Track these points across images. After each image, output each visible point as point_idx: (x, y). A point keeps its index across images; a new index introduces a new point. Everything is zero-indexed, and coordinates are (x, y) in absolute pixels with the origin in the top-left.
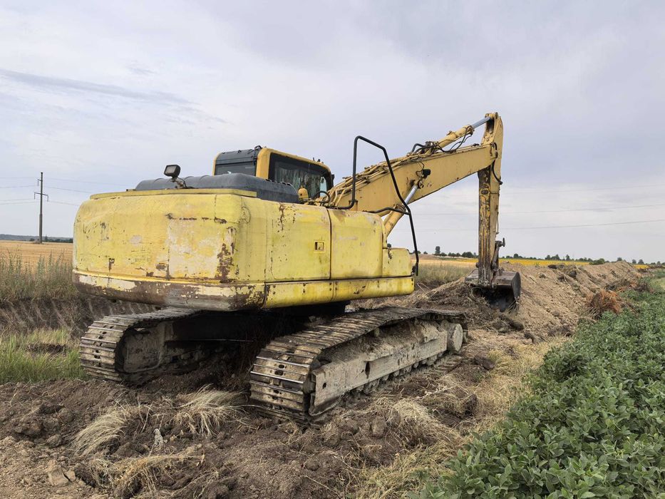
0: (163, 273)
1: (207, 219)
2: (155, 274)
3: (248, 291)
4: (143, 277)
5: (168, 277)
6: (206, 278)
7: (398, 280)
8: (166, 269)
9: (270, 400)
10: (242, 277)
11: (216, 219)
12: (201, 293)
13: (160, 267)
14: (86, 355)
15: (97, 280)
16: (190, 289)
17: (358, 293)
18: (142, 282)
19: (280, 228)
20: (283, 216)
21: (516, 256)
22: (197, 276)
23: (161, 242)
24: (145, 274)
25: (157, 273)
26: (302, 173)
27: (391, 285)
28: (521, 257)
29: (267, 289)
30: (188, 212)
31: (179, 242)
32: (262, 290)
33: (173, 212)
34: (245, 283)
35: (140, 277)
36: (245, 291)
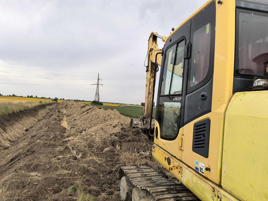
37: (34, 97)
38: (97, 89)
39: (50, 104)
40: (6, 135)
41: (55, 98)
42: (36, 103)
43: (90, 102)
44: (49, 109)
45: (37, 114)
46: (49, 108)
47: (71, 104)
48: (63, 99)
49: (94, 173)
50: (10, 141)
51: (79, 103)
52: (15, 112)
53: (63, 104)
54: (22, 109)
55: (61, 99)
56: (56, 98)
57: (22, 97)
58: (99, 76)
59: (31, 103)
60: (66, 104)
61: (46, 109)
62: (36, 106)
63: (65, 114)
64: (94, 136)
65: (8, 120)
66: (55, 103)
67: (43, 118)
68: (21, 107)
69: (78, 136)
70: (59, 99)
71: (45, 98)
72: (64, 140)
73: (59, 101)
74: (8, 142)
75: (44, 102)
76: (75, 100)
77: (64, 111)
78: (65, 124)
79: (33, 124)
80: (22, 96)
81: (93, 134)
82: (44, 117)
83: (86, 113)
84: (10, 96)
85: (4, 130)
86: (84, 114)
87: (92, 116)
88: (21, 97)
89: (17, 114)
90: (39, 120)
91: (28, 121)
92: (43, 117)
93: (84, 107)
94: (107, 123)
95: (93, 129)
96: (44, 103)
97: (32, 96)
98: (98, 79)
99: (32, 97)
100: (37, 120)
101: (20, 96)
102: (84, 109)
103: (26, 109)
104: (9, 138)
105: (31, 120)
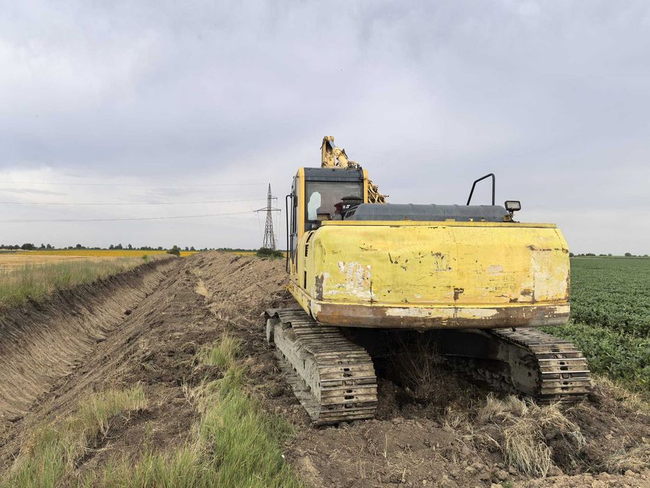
0: (529, 298)
1: (558, 249)
2: (520, 300)
4: (506, 303)
5: (534, 301)
6: (560, 299)
8: (532, 294)
9: (561, 391)
11: (563, 249)
12: (557, 312)
13: (525, 293)
14: (334, 399)
15: (432, 311)
16: (552, 310)
18: (506, 309)
21: (79, 246)
22: (555, 298)
23: (526, 270)
24: (508, 300)
25: (521, 298)
28: (84, 248)
30: (545, 245)
31: (541, 271)
33: (533, 244)
35: (499, 304)
37: (124, 247)
38: (267, 222)
39: (164, 262)
40: (95, 321)
41: (172, 248)
42: (135, 261)
43: (255, 251)
44: (164, 273)
45: (141, 283)
46: (163, 270)
47: (211, 258)
48: (193, 249)
49: (242, 330)
50: (103, 330)
51: (228, 254)
52: (103, 279)
53: (193, 258)
54: (113, 272)
55: (187, 249)
56: (175, 247)
57: (99, 249)
58: (270, 190)
59: (127, 260)
60: (202, 258)
61: (157, 271)
62: (137, 268)
63: (200, 277)
64: (248, 300)
65: (93, 294)
66: (175, 258)
67: (155, 290)
68: (110, 269)
69: (225, 301)
70: (183, 248)
71: (149, 249)
72: (203, 308)
73: (182, 255)
74: (101, 332)
75: (152, 257)
76: (219, 250)
77: (198, 272)
78: (201, 290)
79: (137, 301)
80: (97, 247)
81: (247, 296)
82: (157, 289)
83: (239, 270)
84: (71, 248)
85: (91, 311)
86: (236, 272)
87: (250, 273)
88: (96, 249)
89: (106, 283)
90: (147, 295)
91: (128, 297)
92: (153, 289)
93: (236, 259)
94: (269, 280)
95: (248, 290)
96: (152, 260)
97: (120, 245)
98: (270, 198)
99: (119, 247)
100: (142, 295)
101: (94, 247)
102: (237, 264)
103: (119, 272)
104: (101, 325)
105: (131, 294)
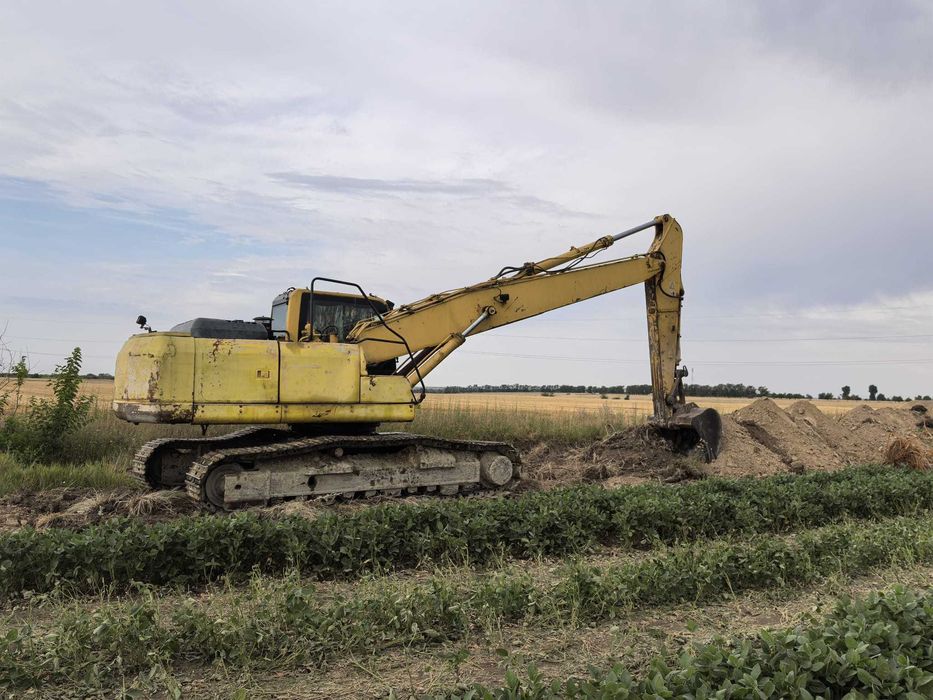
0: (126, 396)
1: (145, 355)
3: (173, 409)
5: (128, 399)
6: (142, 399)
7: (387, 406)
8: (127, 393)
10: (166, 397)
11: (149, 354)
12: (140, 410)
16: (136, 407)
17: (319, 416)
19: (212, 360)
20: (216, 349)
22: (139, 397)
23: (127, 373)
26: (347, 308)
27: (372, 411)
29: (195, 407)
31: (132, 373)
32: (190, 408)
33: (132, 351)
34: (170, 403)
36: (170, 408)
